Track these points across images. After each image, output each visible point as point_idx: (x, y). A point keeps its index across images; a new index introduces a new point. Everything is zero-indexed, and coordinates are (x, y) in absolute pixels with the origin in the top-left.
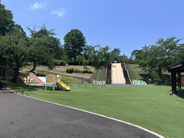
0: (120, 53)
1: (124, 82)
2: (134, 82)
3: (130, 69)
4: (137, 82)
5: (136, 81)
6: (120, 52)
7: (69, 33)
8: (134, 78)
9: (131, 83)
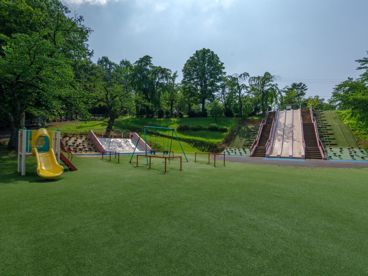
0: (305, 92)
1: (300, 153)
2: (330, 153)
3: (324, 122)
4: (338, 153)
5: (336, 150)
6: (306, 90)
7: (191, 57)
8: (333, 142)
9: (323, 155)
